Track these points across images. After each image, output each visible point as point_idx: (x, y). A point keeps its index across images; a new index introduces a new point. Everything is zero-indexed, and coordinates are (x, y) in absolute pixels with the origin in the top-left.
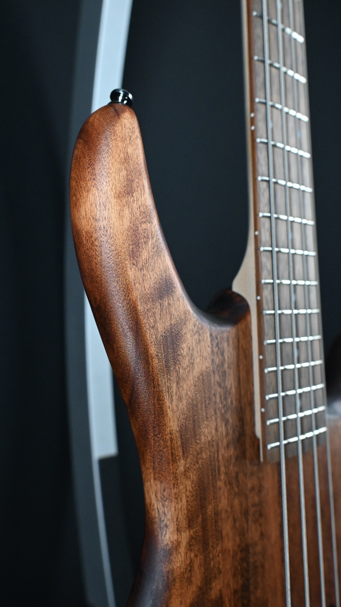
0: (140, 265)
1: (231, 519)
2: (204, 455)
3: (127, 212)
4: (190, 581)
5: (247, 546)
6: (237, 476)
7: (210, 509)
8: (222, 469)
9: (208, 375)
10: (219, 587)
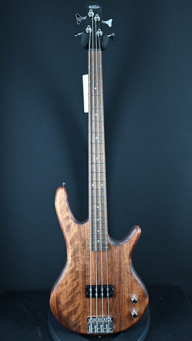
0: (62, 214)
1: (81, 258)
2: (75, 246)
3: (60, 206)
4: (71, 266)
5: (85, 265)
6: (83, 252)
7: (76, 256)
8: (80, 250)
9: (77, 233)
10: (78, 269)
